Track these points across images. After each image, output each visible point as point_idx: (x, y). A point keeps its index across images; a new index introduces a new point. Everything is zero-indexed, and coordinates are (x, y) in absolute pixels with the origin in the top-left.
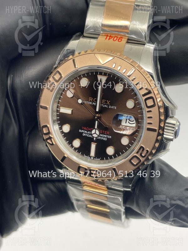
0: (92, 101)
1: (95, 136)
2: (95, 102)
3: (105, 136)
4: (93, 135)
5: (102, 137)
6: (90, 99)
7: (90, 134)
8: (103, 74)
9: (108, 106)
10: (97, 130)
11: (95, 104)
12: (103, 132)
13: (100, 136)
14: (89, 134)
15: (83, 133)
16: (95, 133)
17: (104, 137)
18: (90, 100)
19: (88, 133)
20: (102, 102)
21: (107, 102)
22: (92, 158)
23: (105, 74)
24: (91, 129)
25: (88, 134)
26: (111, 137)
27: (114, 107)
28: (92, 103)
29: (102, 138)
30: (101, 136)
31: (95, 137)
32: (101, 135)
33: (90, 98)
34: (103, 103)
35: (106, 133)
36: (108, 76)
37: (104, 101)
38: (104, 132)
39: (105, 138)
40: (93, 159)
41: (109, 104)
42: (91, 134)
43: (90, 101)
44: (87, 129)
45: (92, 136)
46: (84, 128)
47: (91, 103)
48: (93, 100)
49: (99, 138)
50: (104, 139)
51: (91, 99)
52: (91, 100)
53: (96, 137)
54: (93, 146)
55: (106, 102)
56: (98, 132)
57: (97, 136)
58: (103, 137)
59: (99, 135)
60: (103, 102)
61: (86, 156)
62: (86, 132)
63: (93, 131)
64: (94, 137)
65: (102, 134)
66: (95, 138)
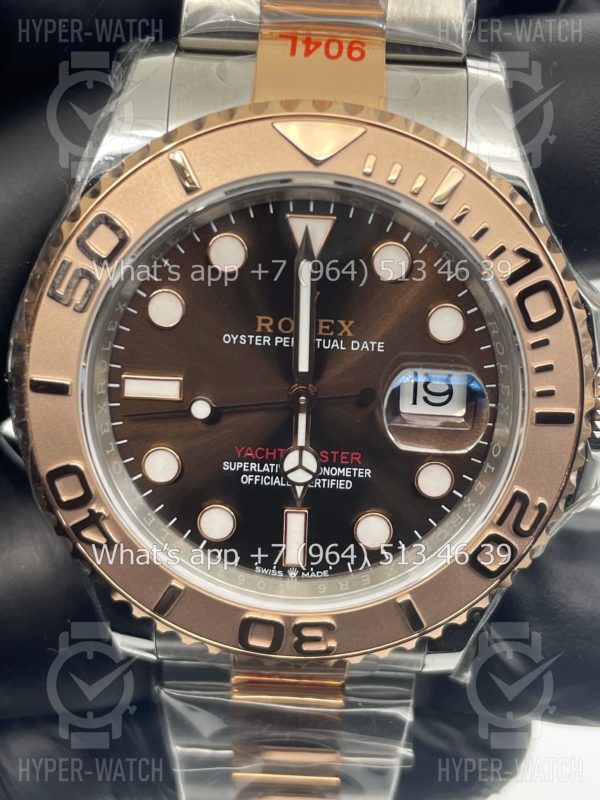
0: (269, 330)
1: (299, 477)
2: (283, 336)
3: (346, 472)
4: (290, 476)
5: (330, 477)
6: (260, 324)
7: (274, 475)
8: (311, 209)
9: (347, 344)
10: (306, 454)
11: (285, 341)
12: (331, 456)
13: (321, 477)
14: (270, 474)
15: (241, 472)
16: (301, 466)
17: (341, 478)
18: (263, 328)
19: (266, 468)
20: (317, 331)
21: (342, 328)
22: (293, 574)
23: (321, 209)
24: (278, 453)
25: (265, 474)
26: (368, 472)
27: (376, 346)
28: (273, 341)
29: (331, 483)
30: (326, 477)
31: (299, 484)
32: (326, 471)
33: (260, 318)
34: (321, 333)
35: (349, 459)
36: (333, 215)
37: (325, 324)
38: (338, 456)
39: (346, 478)
40: (299, 574)
41: (350, 334)
42: (283, 474)
43: (264, 333)
44: (261, 453)
45: (286, 480)
46: (243, 453)
47: (267, 340)
48: (275, 326)
49: (318, 483)
50: (340, 485)
51: (264, 321)
52: (267, 325)
53: (305, 484)
54: (296, 524)
55: (337, 328)
56: (310, 461)
57: (309, 477)
58: (336, 478)
59: (318, 470)
60: (324, 331)
61: (265, 571)
62: (254, 466)
63: (291, 461)
64: (295, 484)
65: (329, 465)
66: (299, 490)
